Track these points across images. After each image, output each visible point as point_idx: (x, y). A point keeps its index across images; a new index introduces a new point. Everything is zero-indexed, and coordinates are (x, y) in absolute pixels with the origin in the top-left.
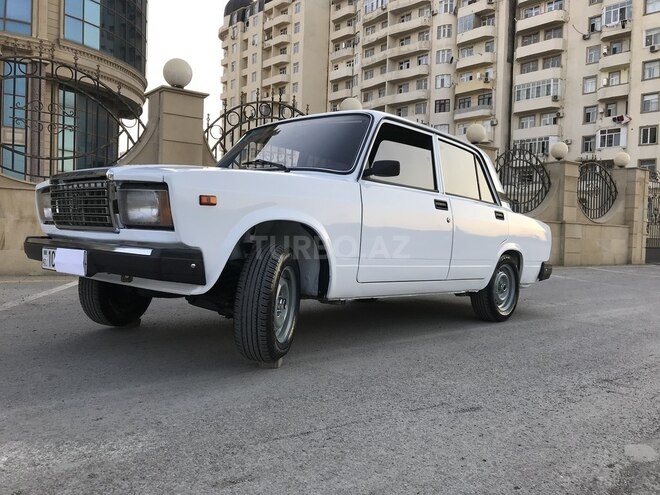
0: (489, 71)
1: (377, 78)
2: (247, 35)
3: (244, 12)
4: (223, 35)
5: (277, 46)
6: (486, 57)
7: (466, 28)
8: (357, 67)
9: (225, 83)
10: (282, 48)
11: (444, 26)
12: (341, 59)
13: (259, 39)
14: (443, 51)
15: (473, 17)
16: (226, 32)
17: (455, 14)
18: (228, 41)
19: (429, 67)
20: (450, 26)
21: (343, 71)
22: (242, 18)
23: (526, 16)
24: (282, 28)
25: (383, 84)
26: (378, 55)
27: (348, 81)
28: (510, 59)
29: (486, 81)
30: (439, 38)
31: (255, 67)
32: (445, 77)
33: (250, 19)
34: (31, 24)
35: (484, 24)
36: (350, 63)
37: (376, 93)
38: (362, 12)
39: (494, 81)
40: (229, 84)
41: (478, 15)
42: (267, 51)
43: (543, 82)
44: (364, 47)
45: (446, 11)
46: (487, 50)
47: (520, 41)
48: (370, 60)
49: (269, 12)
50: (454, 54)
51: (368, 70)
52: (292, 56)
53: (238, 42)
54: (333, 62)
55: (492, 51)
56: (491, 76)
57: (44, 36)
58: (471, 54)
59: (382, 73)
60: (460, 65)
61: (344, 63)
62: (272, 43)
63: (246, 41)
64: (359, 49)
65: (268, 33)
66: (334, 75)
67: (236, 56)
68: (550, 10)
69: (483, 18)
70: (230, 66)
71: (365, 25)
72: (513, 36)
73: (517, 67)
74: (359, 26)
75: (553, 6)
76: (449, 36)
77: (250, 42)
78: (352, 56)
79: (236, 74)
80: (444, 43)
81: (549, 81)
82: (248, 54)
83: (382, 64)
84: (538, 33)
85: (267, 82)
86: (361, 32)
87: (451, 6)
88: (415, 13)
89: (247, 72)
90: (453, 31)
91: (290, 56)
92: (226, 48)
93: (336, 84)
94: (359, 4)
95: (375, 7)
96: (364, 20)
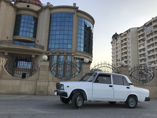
1: (152, 48)
2: (118, 42)
3: (116, 37)
4: (112, 43)
5: (124, 44)
8: (146, 46)
9: (113, 53)
10: (126, 44)
12: (141, 45)
13: (120, 43)
16: (113, 42)
18: (113, 44)
21: (142, 47)
22: (116, 39)
24: (125, 39)
25: (153, 50)
26: (151, 42)
27: (144, 49)
31: (119, 49)
33: (118, 39)
36: (144, 45)
37: (152, 52)
38: (146, 33)
40: (114, 53)
42: (122, 45)
44: (147, 41)
48: (149, 44)
49: (122, 37)
51: (149, 46)
52: (129, 45)
53: (115, 44)
54: (139, 45)
59: (153, 47)
61: (142, 46)
62: (123, 43)
63: (117, 43)
64: (146, 42)
65: (122, 41)
66: (140, 48)
67: (115, 47)
70: (113, 49)
71: (147, 36)
74: (145, 36)
77: (118, 43)
78: (144, 43)
79: (115, 51)
82: (118, 46)
83: (153, 45)
85: (122, 52)
89: (118, 50)
92: (112, 46)
93: (140, 51)
94: (145, 31)
95: (149, 31)
96: (146, 35)
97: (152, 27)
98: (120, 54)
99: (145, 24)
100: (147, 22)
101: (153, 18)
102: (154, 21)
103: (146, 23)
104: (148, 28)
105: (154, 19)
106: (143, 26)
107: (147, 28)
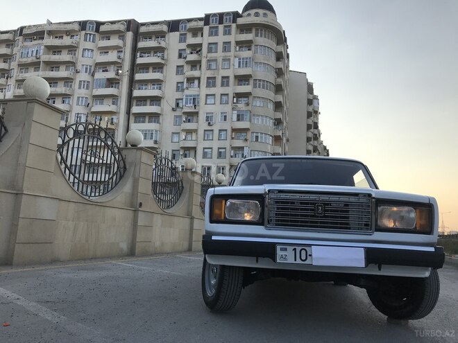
0: (113, 117)
6: (112, 108)
7: (100, 86)
8: (9, 94)
11: (84, 82)
14: (82, 97)
15: (105, 81)
17: (93, 75)
19: (71, 107)
20: (88, 82)
23: (139, 89)
28: (128, 112)
29: (112, 123)
30: (80, 88)
32: (82, 115)
35: (112, 87)
38: (18, 56)
39: (117, 124)
41: (108, 79)
43: (149, 131)
44: (17, 81)
45: (86, 72)
46: (113, 104)
47: (135, 103)
50: (90, 101)
55: (117, 105)
56: (115, 121)
58: (102, 104)
60: (93, 110)
64: (12, 82)
68: (154, 88)
69: (111, 83)
71: (19, 65)
72: (131, 99)
73: (132, 119)
74: (14, 65)
75: (156, 87)
76: (87, 88)
78: (6, 85)
80: (83, 92)
81: (152, 131)
84: (146, 100)
86: (15, 71)
87: (90, 70)
88: (63, 68)
90: (90, 87)
94: (16, 50)
95: (30, 55)
96: (20, 61)
97: (42, 47)
99: (22, 29)
100: (30, 26)
101: (50, 23)
102: (50, 33)
103: (25, 27)
104: (28, 44)
105: (53, 28)
106: (15, 31)
107: (26, 44)
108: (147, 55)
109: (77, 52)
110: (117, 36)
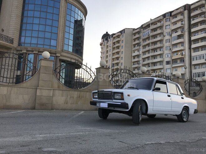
0: (183, 52)
1: (147, 55)
2: (108, 44)
3: (107, 38)
4: (101, 45)
5: (117, 47)
6: (182, 48)
7: (175, 40)
8: (141, 52)
9: (101, 58)
10: (118, 47)
11: (168, 39)
12: (136, 50)
13: (111, 45)
14: (168, 47)
15: (177, 37)
16: (102, 43)
17: (171, 36)
18: (103, 46)
19: (163, 51)
20: (169, 39)
21: (136, 53)
22: (107, 40)
23: (194, 36)
24: (118, 42)
25: (149, 57)
26: (147, 48)
27: (138, 56)
28: (190, 48)
29: (182, 55)
30: (166, 43)
31: (110, 53)
32: (169, 54)
33: (109, 40)
34: (56, 47)
35: (180, 38)
36: (138, 51)
37: (147, 59)
38: (142, 36)
39: (185, 55)
40: (103, 58)
41: (178, 36)
42: (114, 48)
43: (202, 55)
44: (143, 46)
45: (168, 35)
46: (182, 46)
47: (193, 43)
48: (144, 50)
49: (115, 38)
50: (171, 47)
51: (144, 53)
52: (122, 50)
53: (106, 46)
54: (133, 51)
55: (184, 46)
56: (184, 53)
57: (59, 50)
58: (177, 47)
59: (148, 54)
60: (173, 50)
61: (137, 51)
62: (115, 46)
63: (108, 46)
64: (141, 47)
65: (114, 43)
66: (134, 54)
67: (105, 50)
68: (202, 33)
69: (179, 37)
70: (103, 53)
72: (190, 42)
73: (192, 51)
74: (141, 40)
75: (203, 32)
76: (169, 42)
77: (109, 46)
78: (139, 49)
79: (105, 55)
80: (168, 44)
81: (204, 54)
82: (108, 49)
83: (148, 51)
84: (198, 40)
85: (114, 57)
86: (142, 42)
87: (170, 33)
88: (158, 36)
89: (108, 54)
90: (171, 41)
91: (120, 50)
92: (102, 48)
93: (134, 57)
94: (141, 34)
95: (146, 35)
96: (143, 39)
97: (150, 30)
98: (111, 59)
99: (142, 25)
100: (145, 24)
101: (151, 20)
102: (152, 24)
103: (143, 25)
104: (145, 31)
105: (153, 21)
106: (140, 27)
107: (144, 31)
108: (196, 18)
109: (163, 28)
110: (180, 15)
